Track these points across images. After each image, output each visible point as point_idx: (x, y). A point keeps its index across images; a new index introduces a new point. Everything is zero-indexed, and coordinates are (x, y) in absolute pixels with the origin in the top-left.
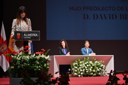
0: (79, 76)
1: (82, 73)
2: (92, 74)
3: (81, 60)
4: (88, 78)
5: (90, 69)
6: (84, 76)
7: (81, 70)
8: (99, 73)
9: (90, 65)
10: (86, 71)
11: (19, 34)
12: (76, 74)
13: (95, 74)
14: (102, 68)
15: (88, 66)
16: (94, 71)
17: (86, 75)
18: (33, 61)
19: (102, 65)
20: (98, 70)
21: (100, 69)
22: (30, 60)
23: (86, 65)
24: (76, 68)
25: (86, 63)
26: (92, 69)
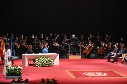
0: (39, 66)
1: (40, 65)
2: (46, 65)
3: (40, 57)
4: (44, 67)
5: (45, 63)
6: (41, 66)
7: (40, 63)
8: (50, 65)
9: (45, 60)
10: (42, 64)
11: (10, 58)
12: (37, 65)
13: (47, 65)
14: (51, 62)
15: (44, 61)
16: (47, 63)
17: (42, 66)
18: (15, 69)
19: (52, 60)
20: (49, 63)
21: (50, 62)
22: (14, 69)
23: (43, 60)
24: (37, 62)
25: (43, 59)
26: (46, 63)
